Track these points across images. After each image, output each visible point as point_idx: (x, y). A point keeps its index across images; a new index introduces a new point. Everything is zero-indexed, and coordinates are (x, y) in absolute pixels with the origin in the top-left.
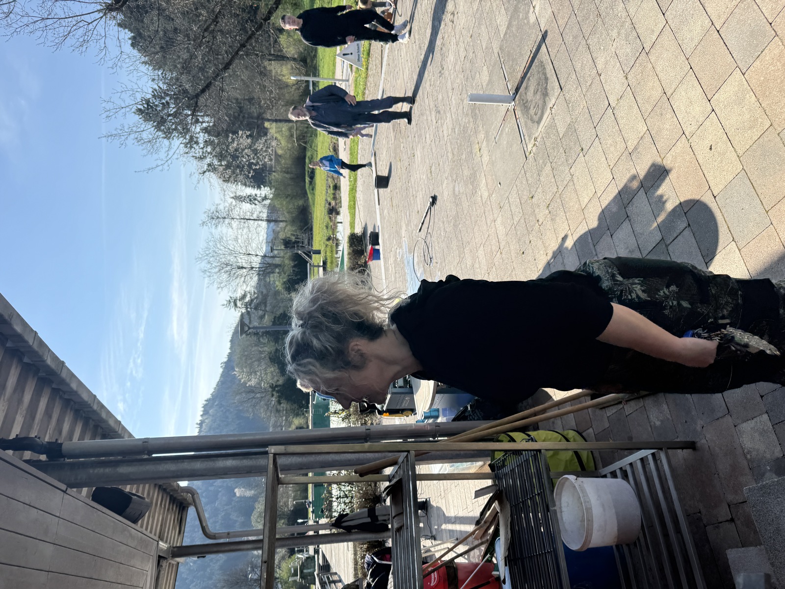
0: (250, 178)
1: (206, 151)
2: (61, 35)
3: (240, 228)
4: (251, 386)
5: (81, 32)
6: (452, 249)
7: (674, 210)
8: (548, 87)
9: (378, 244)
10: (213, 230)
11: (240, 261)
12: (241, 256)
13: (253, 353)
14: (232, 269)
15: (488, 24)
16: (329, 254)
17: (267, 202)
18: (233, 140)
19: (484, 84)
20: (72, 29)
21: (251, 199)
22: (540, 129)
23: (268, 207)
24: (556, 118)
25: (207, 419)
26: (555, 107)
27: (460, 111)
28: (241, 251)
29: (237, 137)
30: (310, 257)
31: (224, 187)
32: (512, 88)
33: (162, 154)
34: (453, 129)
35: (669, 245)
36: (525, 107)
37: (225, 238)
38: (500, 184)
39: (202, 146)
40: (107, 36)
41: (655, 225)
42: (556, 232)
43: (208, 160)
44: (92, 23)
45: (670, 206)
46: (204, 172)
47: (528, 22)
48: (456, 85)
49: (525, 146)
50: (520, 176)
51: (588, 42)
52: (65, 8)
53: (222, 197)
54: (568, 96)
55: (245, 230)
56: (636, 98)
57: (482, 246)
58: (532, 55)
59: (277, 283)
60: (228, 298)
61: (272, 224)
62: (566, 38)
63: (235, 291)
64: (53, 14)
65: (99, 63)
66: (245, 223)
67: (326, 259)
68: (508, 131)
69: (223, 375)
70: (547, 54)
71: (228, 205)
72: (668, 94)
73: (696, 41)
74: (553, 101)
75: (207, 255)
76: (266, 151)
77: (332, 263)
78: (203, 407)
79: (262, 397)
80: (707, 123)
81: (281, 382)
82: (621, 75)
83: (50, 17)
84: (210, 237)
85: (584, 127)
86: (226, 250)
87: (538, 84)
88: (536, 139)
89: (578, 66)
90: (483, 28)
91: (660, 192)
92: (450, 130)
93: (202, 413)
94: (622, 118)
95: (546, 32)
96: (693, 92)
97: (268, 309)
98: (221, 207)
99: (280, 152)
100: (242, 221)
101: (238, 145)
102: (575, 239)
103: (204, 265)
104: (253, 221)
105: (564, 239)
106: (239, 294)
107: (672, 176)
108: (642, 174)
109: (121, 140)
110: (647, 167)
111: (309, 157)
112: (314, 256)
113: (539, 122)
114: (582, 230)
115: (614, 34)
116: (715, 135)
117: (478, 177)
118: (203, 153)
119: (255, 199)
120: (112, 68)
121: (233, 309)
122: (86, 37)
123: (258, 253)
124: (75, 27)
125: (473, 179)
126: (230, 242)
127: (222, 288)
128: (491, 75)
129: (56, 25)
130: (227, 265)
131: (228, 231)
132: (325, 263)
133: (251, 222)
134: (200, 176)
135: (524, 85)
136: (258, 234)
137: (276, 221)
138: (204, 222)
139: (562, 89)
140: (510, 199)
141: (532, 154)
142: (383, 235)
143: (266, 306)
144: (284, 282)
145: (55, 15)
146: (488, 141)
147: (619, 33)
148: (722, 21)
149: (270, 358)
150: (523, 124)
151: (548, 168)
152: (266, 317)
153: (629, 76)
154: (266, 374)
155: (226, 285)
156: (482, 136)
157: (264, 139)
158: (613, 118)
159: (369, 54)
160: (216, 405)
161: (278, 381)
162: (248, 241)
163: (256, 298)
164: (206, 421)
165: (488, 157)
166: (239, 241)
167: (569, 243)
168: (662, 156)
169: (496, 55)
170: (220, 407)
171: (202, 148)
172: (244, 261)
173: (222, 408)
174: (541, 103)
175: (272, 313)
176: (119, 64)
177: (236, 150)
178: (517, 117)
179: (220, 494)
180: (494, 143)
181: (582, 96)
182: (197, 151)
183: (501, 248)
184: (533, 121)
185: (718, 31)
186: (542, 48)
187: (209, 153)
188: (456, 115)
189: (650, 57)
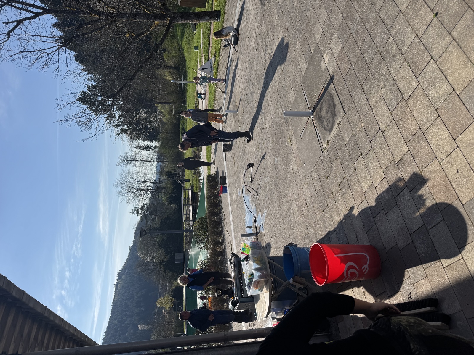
0: (147, 137)
1: (120, 122)
2: (31, 61)
3: (141, 167)
4: (148, 262)
5: (44, 59)
6: (274, 197)
7: (432, 207)
8: (336, 110)
9: (226, 184)
10: (124, 168)
11: (141, 186)
12: (141, 183)
13: (148, 242)
14: (136, 191)
15: (294, 65)
16: (194, 182)
17: (157, 149)
18: (136, 114)
19: (292, 101)
20: (39, 58)
21: (147, 148)
22: (331, 136)
23: (158, 152)
24: (342, 131)
25: (120, 281)
26: (341, 123)
27: (277, 115)
28: (141, 180)
29: (139, 113)
30: (184, 183)
31: (131, 143)
32: (311, 107)
33: (93, 130)
34: (273, 125)
35: (429, 230)
36: (320, 120)
37: (131, 173)
38: (305, 164)
39: (117, 118)
40: (59, 61)
41: (418, 214)
42: (346, 203)
43: (121, 127)
44: (50, 53)
45: (429, 203)
46: (119, 134)
47: (321, 68)
48: (273, 99)
49: (321, 144)
50: (319, 162)
51: (364, 86)
52: (34, 45)
53: (130, 148)
54: (350, 118)
55: (144, 168)
56: (400, 128)
57: (294, 200)
58: (324, 89)
59: (163, 198)
60: (133, 208)
61: (160, 163)
62: (347, 82)
63: (137, 204)
64: (27, 49)
65: (54, 77)
66: (143, 163)
67: (193, 185)
68: (309, 133)
69: (130, 254)
70: (334, 90)
71: (133, 153)
72: (423, 130)
73: (442, 100)
74: (340, 120)
75: (121, 183)
76: (156, 121)
77: (196, 187)
78: (118, 274)
79: (154, 269)
80: (454, 154)
81: (165, 260)
82: (388, 112)
83: (25, 51)
84: (122, 172)
85: (362, 140)
86: (132, 179)
87: (329, 107)
88: (328, 141)
89: (356, 101)
90: (290, 67)
91: (421, 192)
92: (270, 125)
93: (117, 278)
94: (390, 139)
95: (333, 76)
96: (442, 132)
97: (157, 214)
98: (129, 154)
99: (164, 120)
100: (142, 162)
101: (139, 117)
102: (360, 210)
103: (119, 189)
104: (148, 162)
105: (352, 208)
106: (140, 206)
107: (429, 184)
108: (406, 178)
109: (67, 123)
110: (410, 175)
111: (182, 124)
112: (185, 183)
113: (330, 131)
114: (364, 205)
115: (381, 85)
116: (460, 163)
117: (290, 157)
118: (118, 123)
119: (150, 148)
120: (63, 80)
121: (136, 215)
122: (47, 62)
123: (151, 181)
124: (40, 57)
125: (286, 158)
126: (134, 175)
127: (130, 202)
128: (296, 96)
129: (28, 55)
130: (133, 188)
131: (133, 168)
132: (192, 187)
133: (148, 163)
134: (117, 136)
135: (319, 106)
136: (152, 169)
137: (162, 162)
138: (119, 163)
139: (345, 114)
140: (312, 175)
141: (326, 150)
142: (229, 179)
143: (156, 212)
144: (168, 198)
145: (28, 50)
146: (295, 136)
147: (385, 85)
148: (461, 89)
149: (159, 245)
150: (319, 130)
151: (337, 161)
152: (157, 218)
153: (393, 113)
154: (156, 254)
155: (132, 201)
156: (291, 132)
157: (155, 114)
158: (383, 138)
159: (217, 70)
160: (127, 273)
161: (164, 258)
162: (146, 174)
163: (151, 207)
164: (120, 283)
165: (296, 146)
166: (140, 174)
167: (356, 212)
168: (421, 170)
169: (300, 85)
170: (129, 274)
171: (118, 120)
172: (143, 186)
173: (130, 275)
174: (331, 119)
175: (160, 216)
176: (67, 77)
177: (138, 120)
178: (315, 125)
179: (129, 328)
180: (300, 138)
181: (360, 120)
182: (115, 122)
183: (308, 204)
184: (326, 130)
185: (458, 96)
186: (330, 86)
187: (122, 123)
188: (274, 117)
189: (408, 104)
